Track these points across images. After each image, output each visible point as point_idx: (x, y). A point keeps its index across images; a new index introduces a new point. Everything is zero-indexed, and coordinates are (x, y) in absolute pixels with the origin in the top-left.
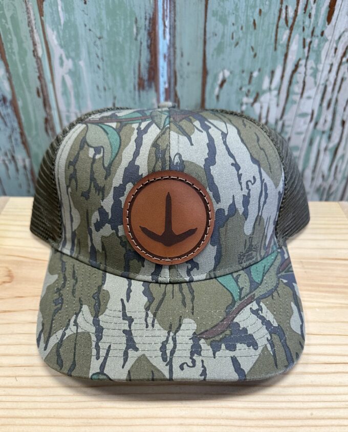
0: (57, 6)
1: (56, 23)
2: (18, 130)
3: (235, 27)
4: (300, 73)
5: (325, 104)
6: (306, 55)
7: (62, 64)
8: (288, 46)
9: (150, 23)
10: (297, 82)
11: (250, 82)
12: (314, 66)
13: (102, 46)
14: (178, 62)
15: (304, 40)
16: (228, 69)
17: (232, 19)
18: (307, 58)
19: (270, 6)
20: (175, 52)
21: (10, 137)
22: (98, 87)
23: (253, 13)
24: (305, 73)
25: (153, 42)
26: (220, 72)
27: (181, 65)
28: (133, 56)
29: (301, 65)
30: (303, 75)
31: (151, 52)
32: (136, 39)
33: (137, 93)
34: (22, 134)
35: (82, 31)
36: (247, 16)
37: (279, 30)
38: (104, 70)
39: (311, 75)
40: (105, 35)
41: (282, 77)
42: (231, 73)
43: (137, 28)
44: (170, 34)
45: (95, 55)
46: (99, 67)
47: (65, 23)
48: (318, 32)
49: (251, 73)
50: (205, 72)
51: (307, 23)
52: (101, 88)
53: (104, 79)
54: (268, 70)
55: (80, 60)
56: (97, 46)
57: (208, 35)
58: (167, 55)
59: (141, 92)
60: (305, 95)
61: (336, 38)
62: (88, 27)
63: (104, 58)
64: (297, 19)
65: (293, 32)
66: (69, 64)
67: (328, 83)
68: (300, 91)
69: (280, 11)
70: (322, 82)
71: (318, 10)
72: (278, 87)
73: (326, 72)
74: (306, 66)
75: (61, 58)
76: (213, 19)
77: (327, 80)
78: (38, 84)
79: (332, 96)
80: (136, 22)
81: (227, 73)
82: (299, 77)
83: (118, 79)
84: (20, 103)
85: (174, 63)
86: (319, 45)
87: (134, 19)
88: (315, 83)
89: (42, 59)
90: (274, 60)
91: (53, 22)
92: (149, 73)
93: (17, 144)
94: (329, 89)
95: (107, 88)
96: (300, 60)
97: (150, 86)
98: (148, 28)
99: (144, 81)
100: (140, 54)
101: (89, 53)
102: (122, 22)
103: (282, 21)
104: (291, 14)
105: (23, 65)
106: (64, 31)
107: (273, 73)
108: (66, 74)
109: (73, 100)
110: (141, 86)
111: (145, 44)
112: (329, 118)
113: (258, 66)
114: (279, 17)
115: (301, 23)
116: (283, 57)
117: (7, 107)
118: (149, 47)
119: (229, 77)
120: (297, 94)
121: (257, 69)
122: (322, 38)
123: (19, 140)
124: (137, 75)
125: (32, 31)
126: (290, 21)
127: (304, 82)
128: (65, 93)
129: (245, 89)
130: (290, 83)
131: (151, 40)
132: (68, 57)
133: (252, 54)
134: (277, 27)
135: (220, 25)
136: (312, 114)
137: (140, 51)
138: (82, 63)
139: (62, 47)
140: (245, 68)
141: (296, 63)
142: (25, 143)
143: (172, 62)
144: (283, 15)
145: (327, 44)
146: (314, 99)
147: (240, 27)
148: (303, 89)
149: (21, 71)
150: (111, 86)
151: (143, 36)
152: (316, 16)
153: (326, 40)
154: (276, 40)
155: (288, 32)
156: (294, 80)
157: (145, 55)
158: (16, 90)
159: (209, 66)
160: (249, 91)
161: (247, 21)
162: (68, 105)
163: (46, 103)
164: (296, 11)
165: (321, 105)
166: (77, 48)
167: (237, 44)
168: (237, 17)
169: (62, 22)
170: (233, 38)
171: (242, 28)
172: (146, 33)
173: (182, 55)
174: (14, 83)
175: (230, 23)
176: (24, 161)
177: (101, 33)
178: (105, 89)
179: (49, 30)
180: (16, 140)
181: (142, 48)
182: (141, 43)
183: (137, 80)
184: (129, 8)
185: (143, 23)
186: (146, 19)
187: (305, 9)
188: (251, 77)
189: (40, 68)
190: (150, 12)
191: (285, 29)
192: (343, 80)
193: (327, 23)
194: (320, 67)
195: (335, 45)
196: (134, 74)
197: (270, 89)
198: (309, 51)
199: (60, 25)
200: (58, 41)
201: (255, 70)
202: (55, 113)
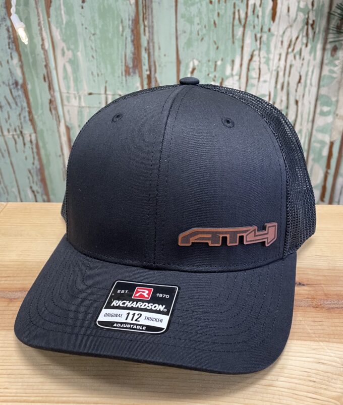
0: (61, 10)
1: (59, 23)
2: (27, 109)
3: (200, 26)
4: (255, 61)
5: (279, 86)
6: (258, 47)
7: (63, 54)
8: (243, 40)
9: (132, 23)
10: (254, 69)
11: (215, 70)
12: (266, 56)
13: (95, 41)
14: (156, 54)
15: (256, 36)
16: (197, 59)
17: (197, 20)
18: (260, 49)
19: (226, 10)
20: (154, 46)
21: (20, 115)
22: (92, 73)
23: (213, 15)
24: (260, 62)
25: (136, 37)
26: (190, 61)
27: (159, 56)
28: (120, 48)
29: (256, 55)
30: (258, 63)
31: (134, 45)
32: (122, 35)
33: (124, 78)
34: (30, 112)
35: (79, 28)
36: (208, 17)
37: (235, 28)
38: (97, 59)
39: (265, 63)
40: (98, 32)
41: (241, 65)
42: (199, 62)
43: (123, 27)
44: (149, 32)
45: (90, 48)
46: (93, 57)
47: (67, 23)
48: (266, 29)
49: (216, 62)
50: (179, 62)
51: (256, 22)
52: (95, 74)
53: (97, 67)
54: (229, 59)
55: (78, 51)
56: (91, 40)
57: (179, 33)
58: (147, 48)
59: (127, 77)
60: (262, 79)
61: (281, 32)
62: (84, 26)
63: (98, 50)
64: (248, 19)
65: (246, 29)
66: (69, 54)
67: (279, 69)
68: (257, 76)
69: (234, 13)
70: (274, 68)
71: (263, 13)
72: (239, 73)
73: (276, 60)
74: (259, 55)
75: (63, 50)
76: (182, 20)
77: (278, 67)
78: (45, 71)
79: (284, 80)
80: (122, 22)
81: (196, 63)
82: (255, 65)
83: (109, 66)
84: (29, 87)
85: (154, 55)
86: (268, 39)
87: (120, 20)
88: (269, 69)
89: (48, 51)
90: (234, 51)
91: (57, 22)
92: (134, 62)
93: (25, 121)
94: (281, 74)
95: (100, 74)
96: (254, 51)
97: (135, 73)
98: (131, 27)
99: (130, 68)
100: (126, 47)
101: (85, 46)
102: (111, 23)
103: (237, 22)
104: (243, 16)
105: (33, 56)
106: (66, 29)
107: (233, 61)
108: (67, 62)
109: (72, 84)
110: (127, 72)
111: (129, 39)
112: (284, 99)
113: (221, 56)
114: (234, 18)
115: (251, 22)
116: (240, 49)
117: (18, 90)
118: (133, 41)
119: (198, 66)
120: (255, 78)
121: (220, 59)
122: (269, 33)
123: (27, 118)
124: (124, 64)
125: (41, 30)
126: (243, 22)
127: (260, 69)
128: (66, 77)
129: (211, 76)
130: (248, 69)
131: (134, 36)
132: (68, 49)
133: (215, 47)
134: (233, 26)
135: (188, 25)
136: (270, 95)
137: (126, 44)
138: (79, 54)
139: (64, 41)
140: (211, 59)
141: (251, 53)
142: (32, 120)
143: (152, 53)
144: (237, 16)
145: (274, 39)
146: (270, 82)
147: (203, 26)
148: (260, 74)
149: (31, 60)
150: (103, 72)
151: (128, 33)
152: (263, 17)
153: (273, 35)
154: (233, 36)
155: (241, 29)
156: (251, 68)
157: (130, 48)
158: (27, 76)
159: (181, 57)
160: (215, 77)
161: (209, 21)
162: (68, 88)
163: (50, 87)
164: (247, 13)
165: (276, 87)
166: (76, 42)
167: (202, 39)
168: (201, 19)
169: (64, 22)
170: (198, 34)
171: (205, 27)
172: (130, 31)
173: (159, 49)
174: (25, 70)
175: (196, 23)
176: (30, 136)
177: (95, 30)
178: (98, 75)
179: (54, 28)
180: (25, 117)
181: (127, 42)
182: (126, 38)
183: (124, 68)
184: (116, 12)
185: (128, 23)
186: (129, 20)
187: (254, 11)
188: (216, 65)
189: (46, 59)
190: (133, 14)
191: (240, 27)
192: (291, 66)
193: (272, 22)
194: (271, 56)
195: (281, 39)
196: (122, 62)
197: (232, 75)
198: (260, 44)
199: (63, 24)
200: (60, 36)
201: (218, 60)
202: (57, 95)
